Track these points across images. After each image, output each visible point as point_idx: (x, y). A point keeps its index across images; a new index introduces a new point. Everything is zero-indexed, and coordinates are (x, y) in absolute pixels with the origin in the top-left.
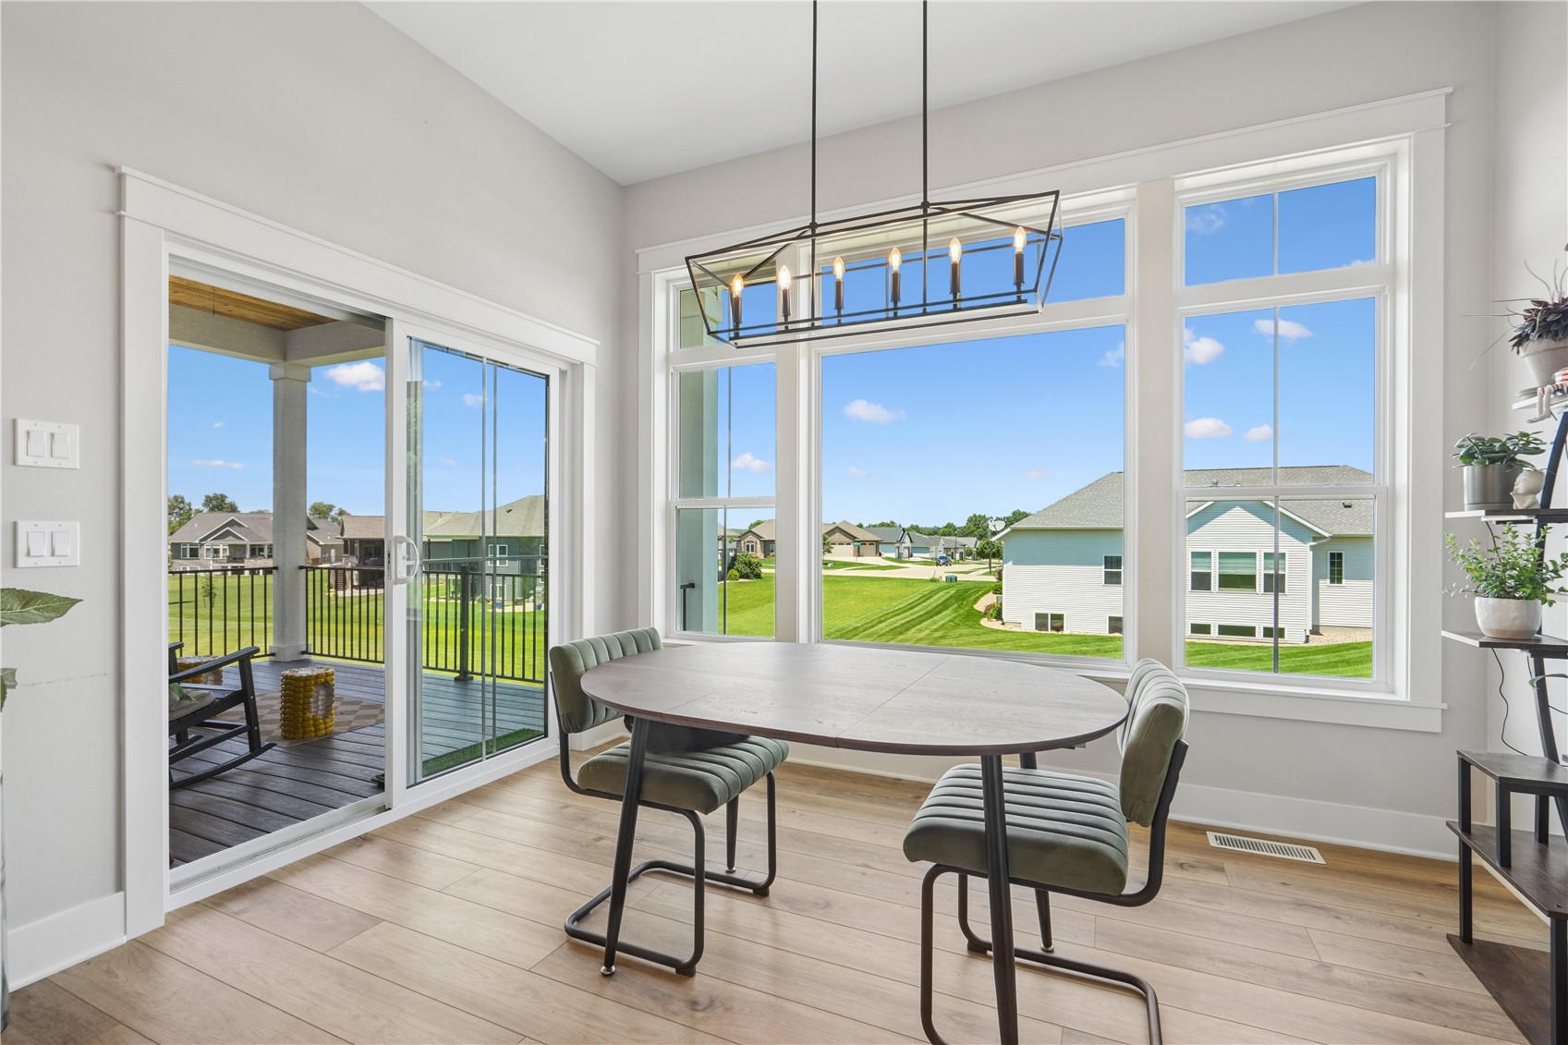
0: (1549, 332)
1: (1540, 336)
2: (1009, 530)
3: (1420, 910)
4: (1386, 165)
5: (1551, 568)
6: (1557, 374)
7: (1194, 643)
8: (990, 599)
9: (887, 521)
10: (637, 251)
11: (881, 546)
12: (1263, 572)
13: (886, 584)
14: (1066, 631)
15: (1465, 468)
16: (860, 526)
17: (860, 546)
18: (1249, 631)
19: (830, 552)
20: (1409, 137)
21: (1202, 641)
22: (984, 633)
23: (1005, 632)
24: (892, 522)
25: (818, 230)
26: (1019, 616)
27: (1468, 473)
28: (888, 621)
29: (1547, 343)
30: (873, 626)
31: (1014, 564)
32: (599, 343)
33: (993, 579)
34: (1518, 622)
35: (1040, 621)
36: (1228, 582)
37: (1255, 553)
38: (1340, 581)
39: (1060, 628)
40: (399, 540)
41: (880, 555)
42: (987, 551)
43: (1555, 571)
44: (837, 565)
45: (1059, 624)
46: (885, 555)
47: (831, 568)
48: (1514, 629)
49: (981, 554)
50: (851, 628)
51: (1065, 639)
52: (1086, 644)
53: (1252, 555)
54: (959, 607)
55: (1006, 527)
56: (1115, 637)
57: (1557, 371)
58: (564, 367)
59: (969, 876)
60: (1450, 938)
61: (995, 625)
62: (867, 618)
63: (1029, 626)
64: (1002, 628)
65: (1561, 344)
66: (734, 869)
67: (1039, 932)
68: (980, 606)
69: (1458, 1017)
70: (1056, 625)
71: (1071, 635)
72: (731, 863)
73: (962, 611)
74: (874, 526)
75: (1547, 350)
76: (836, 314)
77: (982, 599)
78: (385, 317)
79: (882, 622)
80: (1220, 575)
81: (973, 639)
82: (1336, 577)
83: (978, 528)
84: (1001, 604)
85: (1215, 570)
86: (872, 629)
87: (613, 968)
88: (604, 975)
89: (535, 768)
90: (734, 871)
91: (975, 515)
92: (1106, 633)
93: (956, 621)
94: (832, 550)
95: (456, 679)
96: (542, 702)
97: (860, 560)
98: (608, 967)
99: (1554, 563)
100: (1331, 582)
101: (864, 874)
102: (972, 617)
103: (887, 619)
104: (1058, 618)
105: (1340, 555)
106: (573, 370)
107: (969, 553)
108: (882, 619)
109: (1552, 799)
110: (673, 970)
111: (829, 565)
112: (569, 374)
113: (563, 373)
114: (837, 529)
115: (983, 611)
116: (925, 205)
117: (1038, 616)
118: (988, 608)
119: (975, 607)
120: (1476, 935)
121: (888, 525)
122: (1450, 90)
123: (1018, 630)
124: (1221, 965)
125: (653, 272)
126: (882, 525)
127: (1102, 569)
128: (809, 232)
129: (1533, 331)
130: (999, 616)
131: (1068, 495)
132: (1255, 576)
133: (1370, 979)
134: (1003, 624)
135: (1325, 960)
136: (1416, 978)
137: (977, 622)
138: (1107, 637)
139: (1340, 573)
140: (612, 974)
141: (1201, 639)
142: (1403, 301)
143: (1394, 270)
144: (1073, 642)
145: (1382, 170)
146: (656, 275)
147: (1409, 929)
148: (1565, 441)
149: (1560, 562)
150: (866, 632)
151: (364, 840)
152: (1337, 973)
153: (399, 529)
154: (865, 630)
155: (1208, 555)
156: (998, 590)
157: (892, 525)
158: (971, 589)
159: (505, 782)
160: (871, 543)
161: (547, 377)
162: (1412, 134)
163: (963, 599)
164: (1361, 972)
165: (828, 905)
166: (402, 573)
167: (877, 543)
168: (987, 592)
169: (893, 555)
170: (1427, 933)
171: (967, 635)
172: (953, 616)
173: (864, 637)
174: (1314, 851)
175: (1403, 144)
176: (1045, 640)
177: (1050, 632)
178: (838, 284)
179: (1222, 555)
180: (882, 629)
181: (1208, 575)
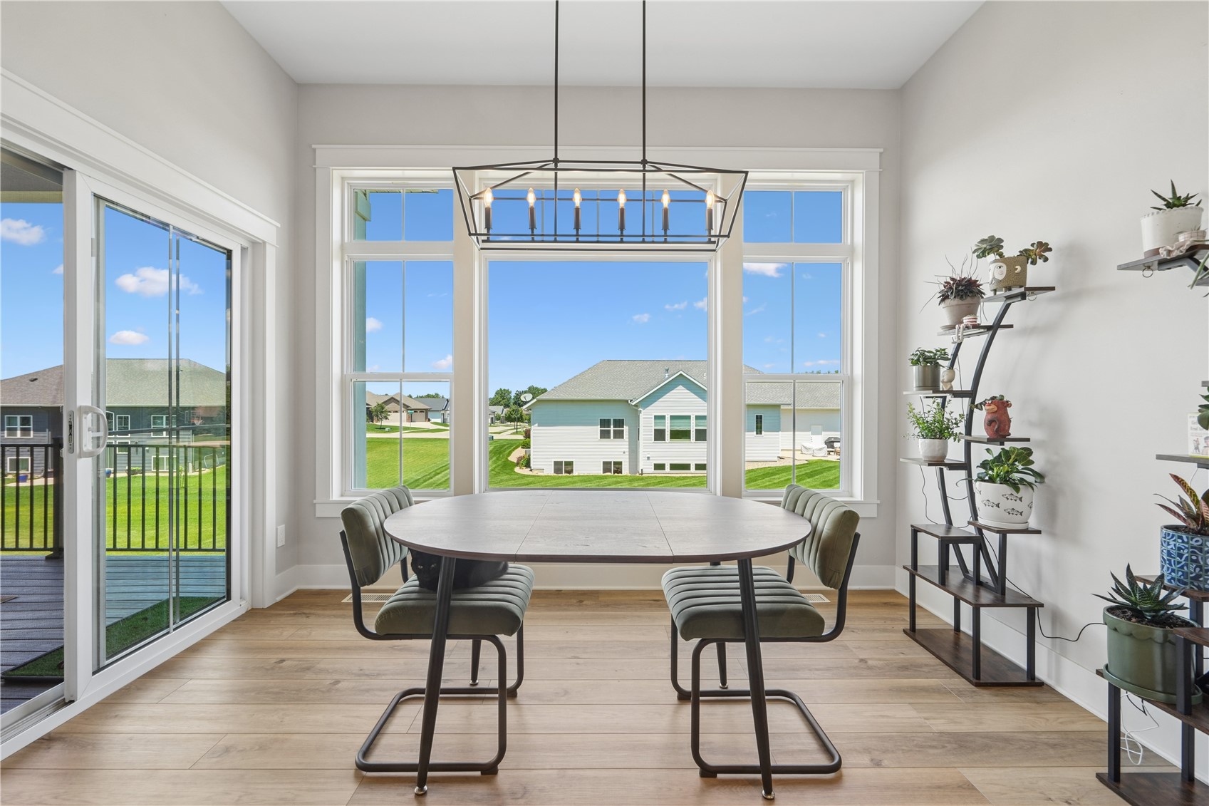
0: (959, 295)
1: (955, 297)
2: (535, 400)
3: (885, 619)
4: (848, 186)
5: (954, 421)
6: (964, 318)
7: (656, 477)
8: (520, 452)
9: (433, 393)
10: (314, 146)
11: (429, 413)
12: (695, 428)
13: (438, 444)
14: (575, 473)
15: (914, 367)
16: (410, 396)
17: (412, 413)
18: (687, 467)
19: (387, 418)
20: (863, 173)
21: (660, 475)
22: (519, 478)
23: (534, 476)
24: (437, 395)
25: (560, 165)
26: (543, 464)
27: (915, 370)
28: (443, 473)
29: (957, 301)
30: (431, 478)
31: (539, 426)
32: (279, 225)
33: (521, 437)
34: (941, 451)
35: (557, 467)
36: (677, 435)
37: (690, 416)
38: (761, 433)
39: (570, 472)
40: (86, 410)
41: (429, 420)
42: (513, 416)
43: (956, 424)
44: (393, 429)
45: (569, 469)
46: (433, 420)
47: (389, 432)
48: (939, 455)
49: (509, 419)
50: (412, 481)
51: (576, 479)
52: (588, 484)
53: (689, 417)
54: (497, 459)
55: (533, 398)
56: (608, 476)
57: (966, 316)
58: (246, 244)
59: (726, 643)
60: (905, 631)
61: (526, 471)
62: (425, 471)
63: (550, 471)
64: (531, 473)
65: (963, 302)
66: (477, 681)
67: (718, 677)
68: (513, 458)
69: (929, 672)
70: (567, 469)
71: (579, 476)
72: (474, 677)
73: (500, 462)
74: (421, 397)
75: (957, 305)
76: (575, 233)
77: (514, 453)
78: (63, 167)
79: (439, 474)
80: (671, 431)
81: (511, 483)
82: (759, 430)
83: (503, 399)
84: (529, 456)
85: (667, 427)
86: (431, 480)
87: (426, 788)
88: (417, 795)
89: (221, 631)
90: (477, 684)
91: (501, 389)
92: (601, 473)
93: (497, 470)
94: (389, 418)
95: (48, 558)
96: (224, 569)
97: (413, 425)
98: (421, 787)
99: (956, 419)
100: (757, 434)
101: (578, 664)
102: (508, 467)
103: (442, 472)
104: (569, 464)
105: (761, 416)
106: (255, 247)
107: (498, 418)
108: (438, 471)
109: (951, 545)
110: (478, 773)
111: (387, 429)
112: (250, 251)
113: (243, 250)
114: (392, 400)
115: (516, 461)
116: (644, 162)
117: (556, 463)
118: (520, 459)
119: (509, 458)
120: (917, 627)
121: (433, 397)
122: (882, 150)
123: (541, 474)
124: (817, 672)
125: (331, 168)
126: (428, 396)
127: (598, 428)
128: (552, 165)
129: (952, 293)
130: (528, 465)
131: (575, 375)
132: (690, 431)
133: (885, 662)
134: (531, 470)
135: (861, 657)
136: (902, 656)
137: (512, 470)
138: (603, 476)
139: (761, 428)
140: (425, 793)
141: (660, 473)
142: (859, 268)
143: (852, 249)
144: (581, 481)
145: (846, 188)
146: (334, 171)
147: (885, 630)
148: (957, 355)
149: (958, 418)
150: (426, 483)
151: (47, 741)
152: (870, 662)
153: (84, 397)
154: (425, 481)
155: (663, 417)
156: (526, 445)
157: (436, 396)
158: (505, 445)
159: (195, 649)
160: (422, 410)
161: (229, 253)
162: (864, 171)
163: (500, 453)
164: (880, 660)
165: (566, 692)
166: (88, 445)
167: (427, 411)
168: (517, 447)
169: (439, 421)
170: (892, 631)
171: (506, 480)
172: (494, 466)
173: (425, 487)
174: (821, 595)
175: (859, 177)
176: (562, 481)
177: (564, 474)
178: (577, 210)
179: (672, 417)
180: (438, 480)
181: (663, 431)
